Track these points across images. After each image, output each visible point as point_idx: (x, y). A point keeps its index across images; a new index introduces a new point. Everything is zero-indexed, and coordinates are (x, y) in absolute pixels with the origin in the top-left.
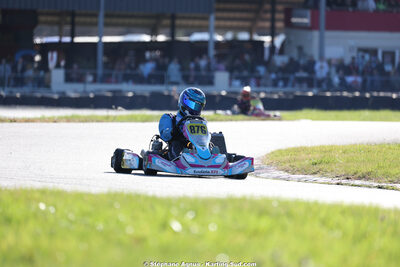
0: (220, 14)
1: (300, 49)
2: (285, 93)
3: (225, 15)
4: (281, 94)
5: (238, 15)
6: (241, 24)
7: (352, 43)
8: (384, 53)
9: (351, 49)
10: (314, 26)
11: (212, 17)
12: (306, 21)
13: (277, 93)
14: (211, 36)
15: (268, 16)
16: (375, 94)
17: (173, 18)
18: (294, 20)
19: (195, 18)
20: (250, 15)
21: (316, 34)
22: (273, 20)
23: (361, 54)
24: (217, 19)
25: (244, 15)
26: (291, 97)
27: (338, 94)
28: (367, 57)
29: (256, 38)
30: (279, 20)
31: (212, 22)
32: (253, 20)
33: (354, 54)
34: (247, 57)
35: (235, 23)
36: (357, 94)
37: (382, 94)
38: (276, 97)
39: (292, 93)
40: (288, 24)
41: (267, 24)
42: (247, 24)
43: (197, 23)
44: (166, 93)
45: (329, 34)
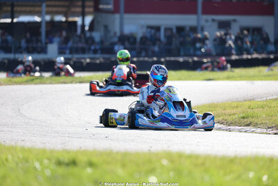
0: (49, 3)
1: (106, 27)
2: (104, 58)
3: (53, 3)
4: (102, 60)
5: (57, 3)
6: (59, 9)
7: (143, 22)
8: (166, 29)
9: (142, 27)
10: (116, 10)
11: (44, 5)
12: (110, 7)
13: (98, 59)
14: (43, 18)
15: (80, 3)
16: (168, 59)
17: (12, 6)
18: (101, 6)
19: (27, 6)
20: (67, 3)
21: (117, 16)
22: (83, 7)
23: (149, 30)
24: (48, 6)
25: (62, 3)
26: (108, 62)
27: (141, 59)
28: (153, 31)
29: (71, 19)
30: (90, 7)
31: (44, 8)
32: (69, 7)
33: (144, 30)
34: (64, 33)
35: (55, 9)
36: (155, 59)
37: (172, 59)
38: (98, 61)
39: (109, 59)
40: (97, 10)
41: (79, 9)
42: (64, 9)
43: (28, 9)
44: (20, 60)
45: (126, 16)
